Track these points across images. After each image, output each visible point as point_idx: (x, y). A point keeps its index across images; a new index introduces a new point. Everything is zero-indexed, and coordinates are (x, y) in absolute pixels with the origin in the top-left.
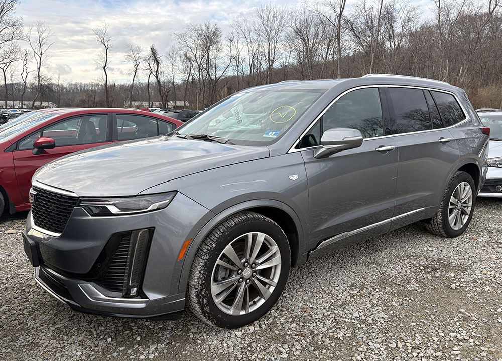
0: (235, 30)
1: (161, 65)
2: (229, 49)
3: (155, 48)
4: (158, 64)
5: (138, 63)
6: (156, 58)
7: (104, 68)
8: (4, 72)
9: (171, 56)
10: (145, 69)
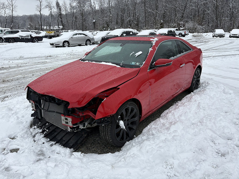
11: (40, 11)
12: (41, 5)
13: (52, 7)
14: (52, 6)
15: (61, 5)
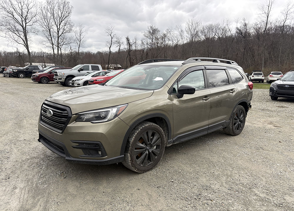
6: (129, 43)
7: (110, 48)
8: (61, 49)
11: (110, 47)
12: (111, 41)
13: (121, 44)
14: (121, 42)
15: (131, 41)
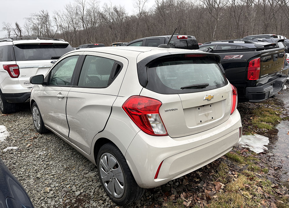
0: (56, 15)
1: (22, 32)
2: (55, 22)
3: (18, 24)
4: (20, 31)
5: (10, 31)
6: (19, 29)
9: (26, 27)
10: (14, 34)
